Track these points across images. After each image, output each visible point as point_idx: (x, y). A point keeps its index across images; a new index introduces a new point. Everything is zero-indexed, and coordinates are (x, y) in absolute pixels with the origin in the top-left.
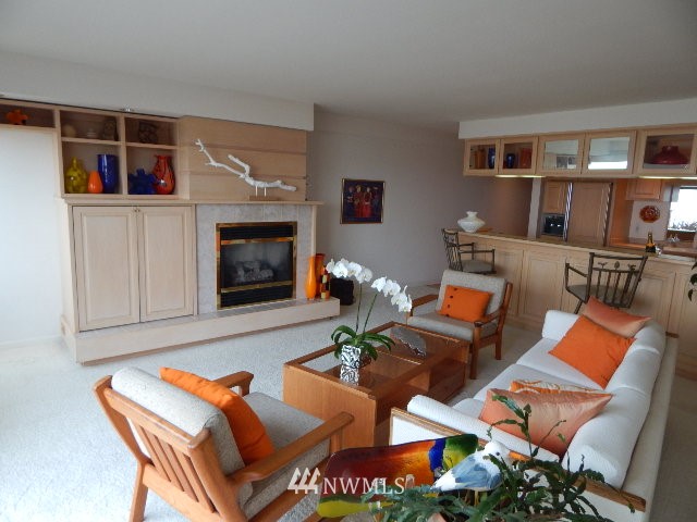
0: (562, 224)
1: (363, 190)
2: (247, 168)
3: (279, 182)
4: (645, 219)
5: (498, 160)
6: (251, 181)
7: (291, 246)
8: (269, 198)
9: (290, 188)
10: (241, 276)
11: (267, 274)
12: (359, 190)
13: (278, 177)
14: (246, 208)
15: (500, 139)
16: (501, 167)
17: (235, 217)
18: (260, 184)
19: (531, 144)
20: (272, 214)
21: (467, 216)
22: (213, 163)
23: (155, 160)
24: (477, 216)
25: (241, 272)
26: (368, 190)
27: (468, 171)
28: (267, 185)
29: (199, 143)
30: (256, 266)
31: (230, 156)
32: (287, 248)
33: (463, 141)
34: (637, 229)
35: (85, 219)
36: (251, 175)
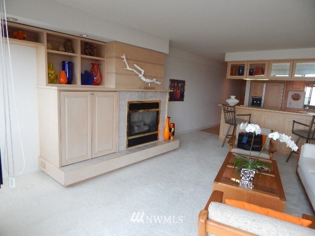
0: (261, 101)
1: (178, 85)
2: (143, 71)
3: (155, 80)
4: (294, 99)
5: (246, 72)
6: (144, 79)
7: (158, 113)
8: (151, 88)
9: (159, 83)
10: (136, 129)
11: (146, 128)
12: (176, 85)
13: (155, 77)
14: (140, 93)
15: (248, 61)
16: (248, 74)
17: (136, 98)
18: (148, 80)
19: (265, 64)
20: (151, 96)
21: (230, 98)
22: (128, 68)
23: (91, 66)
24: (236, 98)
25: (136, 128)
26: (179, 85)
27: (229, 76)
28: (151, 81)
29: (124, 57)
30: (142, 124)
31: (135, 65)
32: (156, 114)
33: (227, 62)
34: (290, 103)
35: (66, 99)
36: (144, 76)
